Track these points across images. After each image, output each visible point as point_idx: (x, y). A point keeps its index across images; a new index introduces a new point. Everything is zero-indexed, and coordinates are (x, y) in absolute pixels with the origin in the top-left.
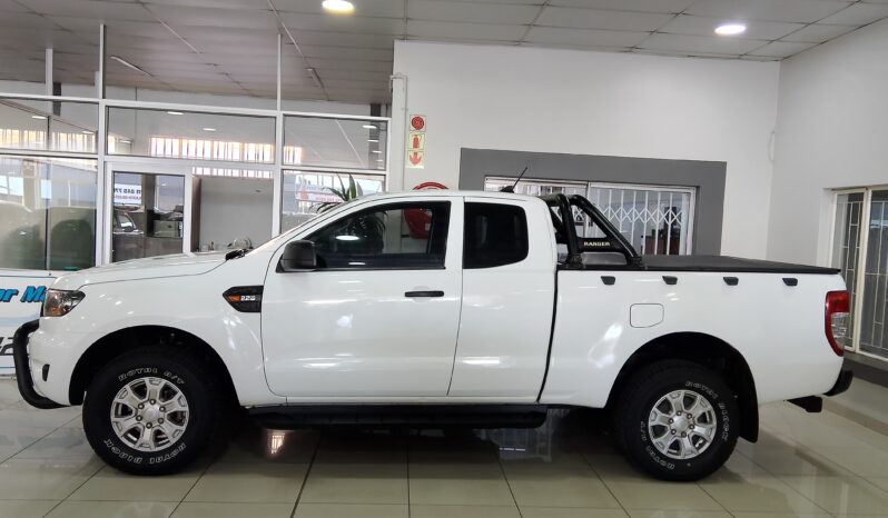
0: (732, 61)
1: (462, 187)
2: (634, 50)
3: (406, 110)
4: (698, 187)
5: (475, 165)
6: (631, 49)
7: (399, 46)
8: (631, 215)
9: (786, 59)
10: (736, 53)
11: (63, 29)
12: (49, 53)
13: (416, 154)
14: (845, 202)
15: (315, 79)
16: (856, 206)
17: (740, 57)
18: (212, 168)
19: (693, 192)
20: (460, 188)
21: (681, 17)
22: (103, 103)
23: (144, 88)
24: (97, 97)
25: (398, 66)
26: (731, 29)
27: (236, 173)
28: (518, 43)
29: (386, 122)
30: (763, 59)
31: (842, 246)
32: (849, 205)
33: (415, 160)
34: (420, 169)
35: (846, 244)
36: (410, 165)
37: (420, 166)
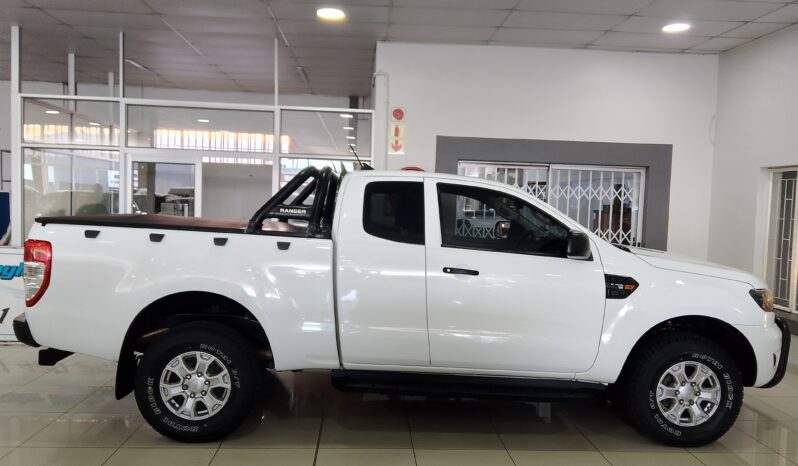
0: (677, 55)
1: (438, 170)
2: (590, 47)
3: (388, 103)
4: (647, 168)
5: (450, 151)
6: (586, 46)
7: (381, 47)
8: (577, 193)
9: (725, 53)
10: (681, 48)
11: (87, 38)
12: (71, 58)
13: (397, 142)
14: (780, 180)
15: (303, 77)
16: (790, 183)
17: (683, 51)
18: (210, 157)
19: (643, 172)
20: (437, 171)
21: (633, 17)
22: (124, 101)
23: (150, 86)
24: (118, 96)
25: (381, 64)
26: (676, 28)
27: (231, 161)
28: (487, 42)
29: (370, 114)
30: (705, 52)
31: (777, 218)
32: (783, 183)
33: (396, 147)
34: (401, 156)
35: (781, 216)
36: (391, 152)
37: (401, 152)
